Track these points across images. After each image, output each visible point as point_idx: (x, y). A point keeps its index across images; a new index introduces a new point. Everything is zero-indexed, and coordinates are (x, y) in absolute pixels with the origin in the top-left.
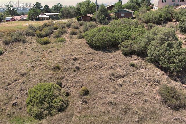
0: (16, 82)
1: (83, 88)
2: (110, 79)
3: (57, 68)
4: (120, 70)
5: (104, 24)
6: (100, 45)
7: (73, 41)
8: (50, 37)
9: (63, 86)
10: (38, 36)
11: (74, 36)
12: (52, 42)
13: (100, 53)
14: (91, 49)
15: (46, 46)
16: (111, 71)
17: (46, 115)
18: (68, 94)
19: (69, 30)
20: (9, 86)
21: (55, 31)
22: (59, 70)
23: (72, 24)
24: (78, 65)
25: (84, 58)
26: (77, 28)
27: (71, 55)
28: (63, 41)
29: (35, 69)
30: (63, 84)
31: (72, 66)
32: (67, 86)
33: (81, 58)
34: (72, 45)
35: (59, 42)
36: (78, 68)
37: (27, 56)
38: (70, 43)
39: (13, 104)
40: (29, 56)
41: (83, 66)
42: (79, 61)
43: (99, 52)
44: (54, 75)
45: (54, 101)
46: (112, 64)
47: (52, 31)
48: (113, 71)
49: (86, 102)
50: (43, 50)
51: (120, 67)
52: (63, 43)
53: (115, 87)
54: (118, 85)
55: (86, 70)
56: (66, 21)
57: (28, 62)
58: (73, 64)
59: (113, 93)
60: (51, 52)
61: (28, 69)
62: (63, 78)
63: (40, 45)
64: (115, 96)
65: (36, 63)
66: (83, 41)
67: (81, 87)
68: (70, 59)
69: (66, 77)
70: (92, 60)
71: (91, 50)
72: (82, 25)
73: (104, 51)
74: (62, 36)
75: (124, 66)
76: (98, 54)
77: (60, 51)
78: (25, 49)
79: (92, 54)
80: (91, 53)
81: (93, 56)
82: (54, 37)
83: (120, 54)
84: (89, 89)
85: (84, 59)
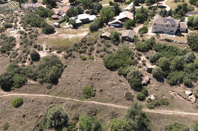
0: (77, 84)
6: (109, 67)
7: (97, 59)
8: (86, 53)
10: (80, 52)
11: (98, 54)
12: (87, 59)
14: (105, 67)
15: (85, 61)
18: (95, 91)
19: (96, 46)
20: (75, 86)
21: (88, 47)
22: (92, 79)
25: (102, 73)
26: (100, 45)
27: (97, 71)
28: (93, 59)
30: (94, 86)
34: (97, 63)
39: (79, 93)
40: (79, 68)
42: (100, 75)
44: (90, 82)
45: (91, 93)
46: (113, 78)
48: (112, 82)
49: (101, 94)
50: (84, 65)
51: (115, 80)
54: (113, 89)
55: (102, 80)
56: (94, 36)
57: (79, 73)
58: (97, 77)
60: (88, 67)
61: (80, 78)
62: (94, 83)
63: (82, 60)
64: (111, 93)
65: (83, 74)
70: (105, 74)
72: (103, 43)
74: (92, 53)
76: (108, 71)
77: (92, 67)
80: (105, 70)
83: (117, 73)
84: (102, 89)
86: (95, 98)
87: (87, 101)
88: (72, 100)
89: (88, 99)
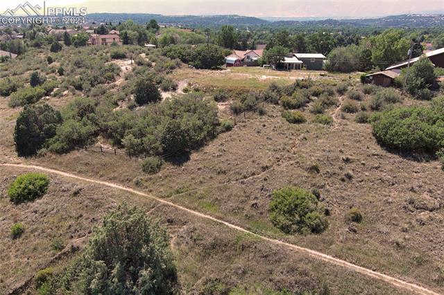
0: (255, 176)
1: (354, 209)
2: (405, 208)
3: (315, 169)
4: (428, 197)
5: (418, 98)
6: (399, 144)
7: (346, 125)
8: (304, 110)
9: (320, 199)
10: (284, 105)
11: (348, 115)
12: (309, 121)
13: (397, 158)
14: (379, 146)
15: (297, 126)
16: (409, 195)
17: (295, 231)
18: (327, 213)
19: (342, 100)
20: (245, 180)
21: (313, 98)
22: (318, 173)
23: (349, 88)
24: (351, 172)
25: (363, 162)
26: (358, 98)
27: (341, 151)
28: (327, 122)
29: (280, 163)
30: (322, 196)
31: (340, 171)
32: (327, 200)
33: (358, 160)
34: (344, 133)
35: (320, 122)
36: (350, 177)
37: (267, 138)
38: (341, 128)
39: (253, 205)
40: (271, 139)
41: (360, 174)
42: (353, 166)
43: (394, 156)
44: (309, 179)
45: (307, 216)
46: (415, 184)
47: (308, 98)
48: (415, 196)
49: (355, 231)
50: (293, 134)
51: (430, 191)
52: (328, 126)
53: (410, 223)
54: (417, 220)
55: (363, 183)
56: (338, 79)
57: (269, 150)
58: (341, 168)
59: (405, 231)
60: (306, 139)
61: (270, 160)
62: (322, 187)
63: (288, 123)
64: (407, 237)
65: (282, 153)
66: (367, 129)
67: (351, 208)
68: (337, 158)
69: (328, 187)
70: (377, 168)
71: (378, 149)
72: (369, 93)
73: (404, 157)
74: (326, 110)
75: (439, 192)
76: (392, 160)
77: (322, 141)
78: (264, 126)
79: (381, 157)
80: (377, 155)
81: (382, 161)
82: (312, 112)
83: (436, 168)
84: (363, 214)
85: (363, 164)
86: (324, 241)
87: (281, 242)
88: (215, 222)
89: (290, 236)
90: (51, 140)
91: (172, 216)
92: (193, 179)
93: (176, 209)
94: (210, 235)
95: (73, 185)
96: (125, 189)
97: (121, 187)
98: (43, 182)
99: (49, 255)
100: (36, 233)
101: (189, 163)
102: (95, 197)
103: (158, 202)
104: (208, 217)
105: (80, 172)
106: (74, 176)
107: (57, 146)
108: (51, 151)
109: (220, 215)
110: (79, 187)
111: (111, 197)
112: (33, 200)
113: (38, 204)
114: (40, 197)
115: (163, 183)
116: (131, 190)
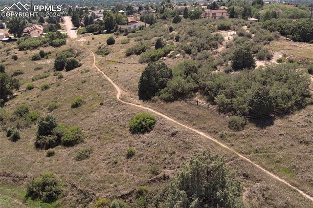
88: (290, 188)
90: (162, 91)
91: (248, 172)
92: (273, 143)
93: (253, 166)
94: (282, 198)
95: (172, 128)
96: (211, 139)
97: (208, 137)
98: (152, 121)
99: (147, 177)
100: (142, 158)
101: (272, 127)
102: (187, 140)
103: (238, 157)
104: (283, 181)
105: (179, 118)
106: (174, 121)
107: (166, 95)
108: (161, 99)
109: (295, 182)
110: (176, 130)
111: (199, 143)
112: (143, 133)
113: (146, 136)
114: (148, 131)
115: (244, 141)
116: (216, 141)
